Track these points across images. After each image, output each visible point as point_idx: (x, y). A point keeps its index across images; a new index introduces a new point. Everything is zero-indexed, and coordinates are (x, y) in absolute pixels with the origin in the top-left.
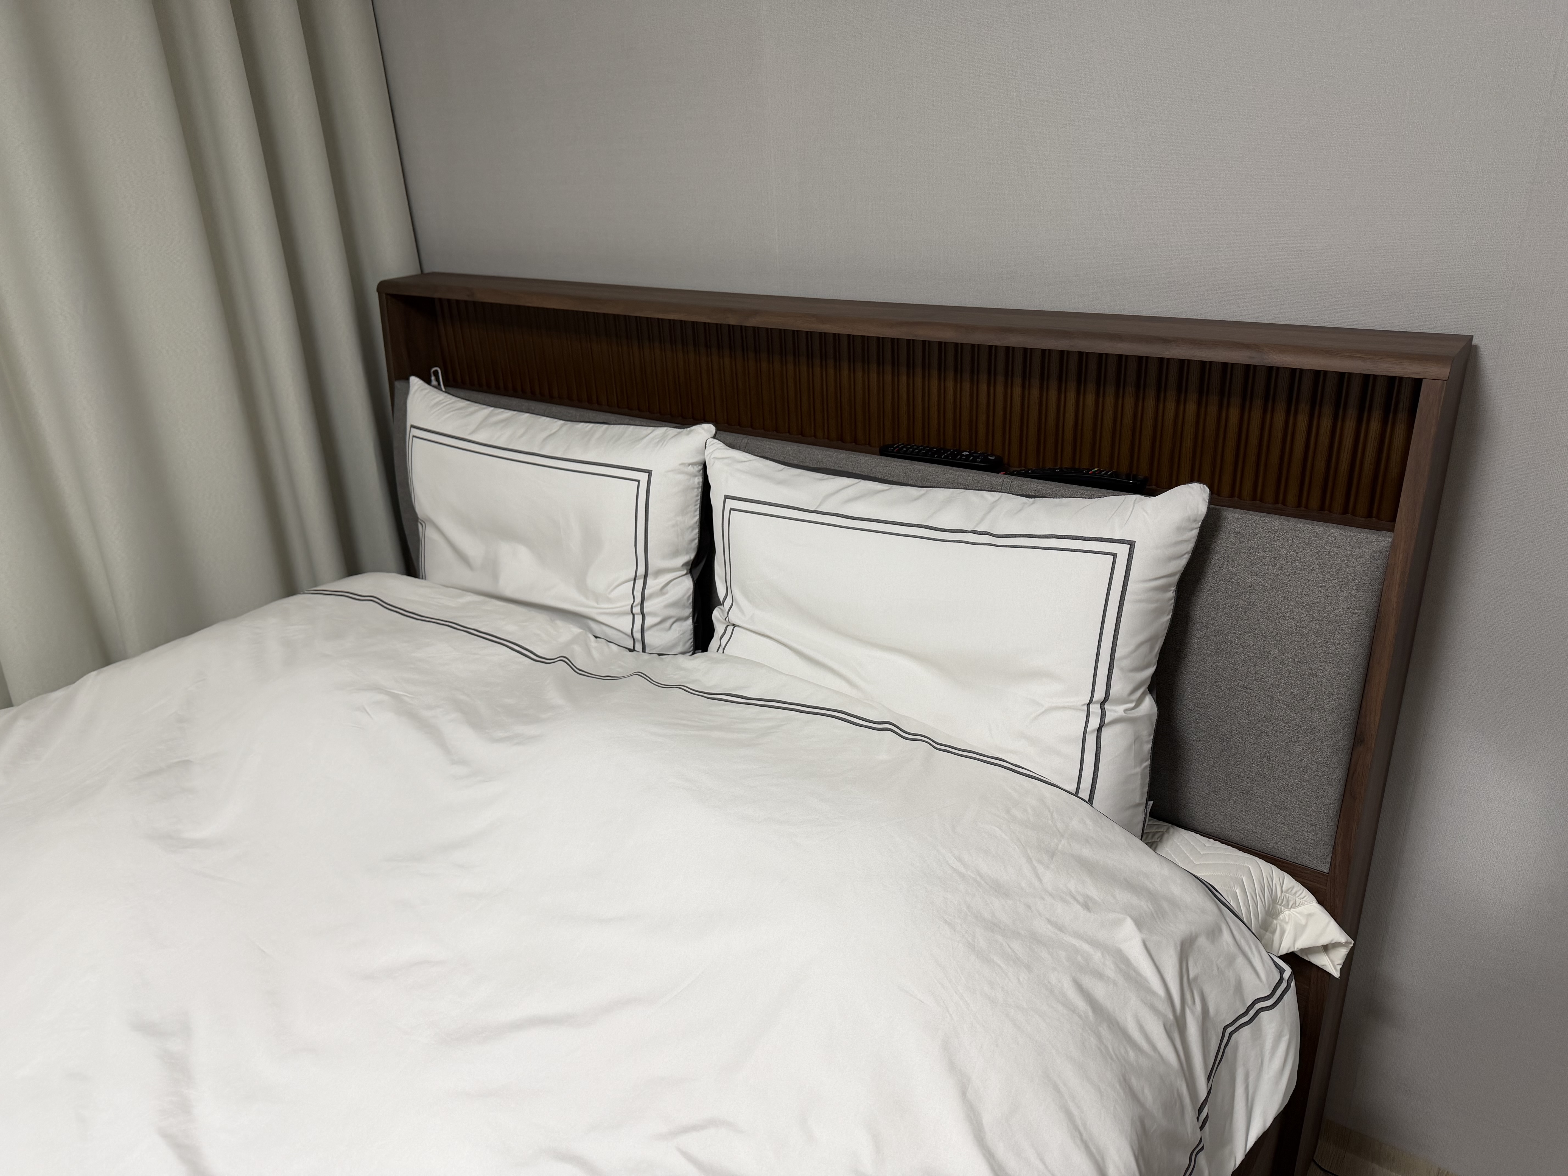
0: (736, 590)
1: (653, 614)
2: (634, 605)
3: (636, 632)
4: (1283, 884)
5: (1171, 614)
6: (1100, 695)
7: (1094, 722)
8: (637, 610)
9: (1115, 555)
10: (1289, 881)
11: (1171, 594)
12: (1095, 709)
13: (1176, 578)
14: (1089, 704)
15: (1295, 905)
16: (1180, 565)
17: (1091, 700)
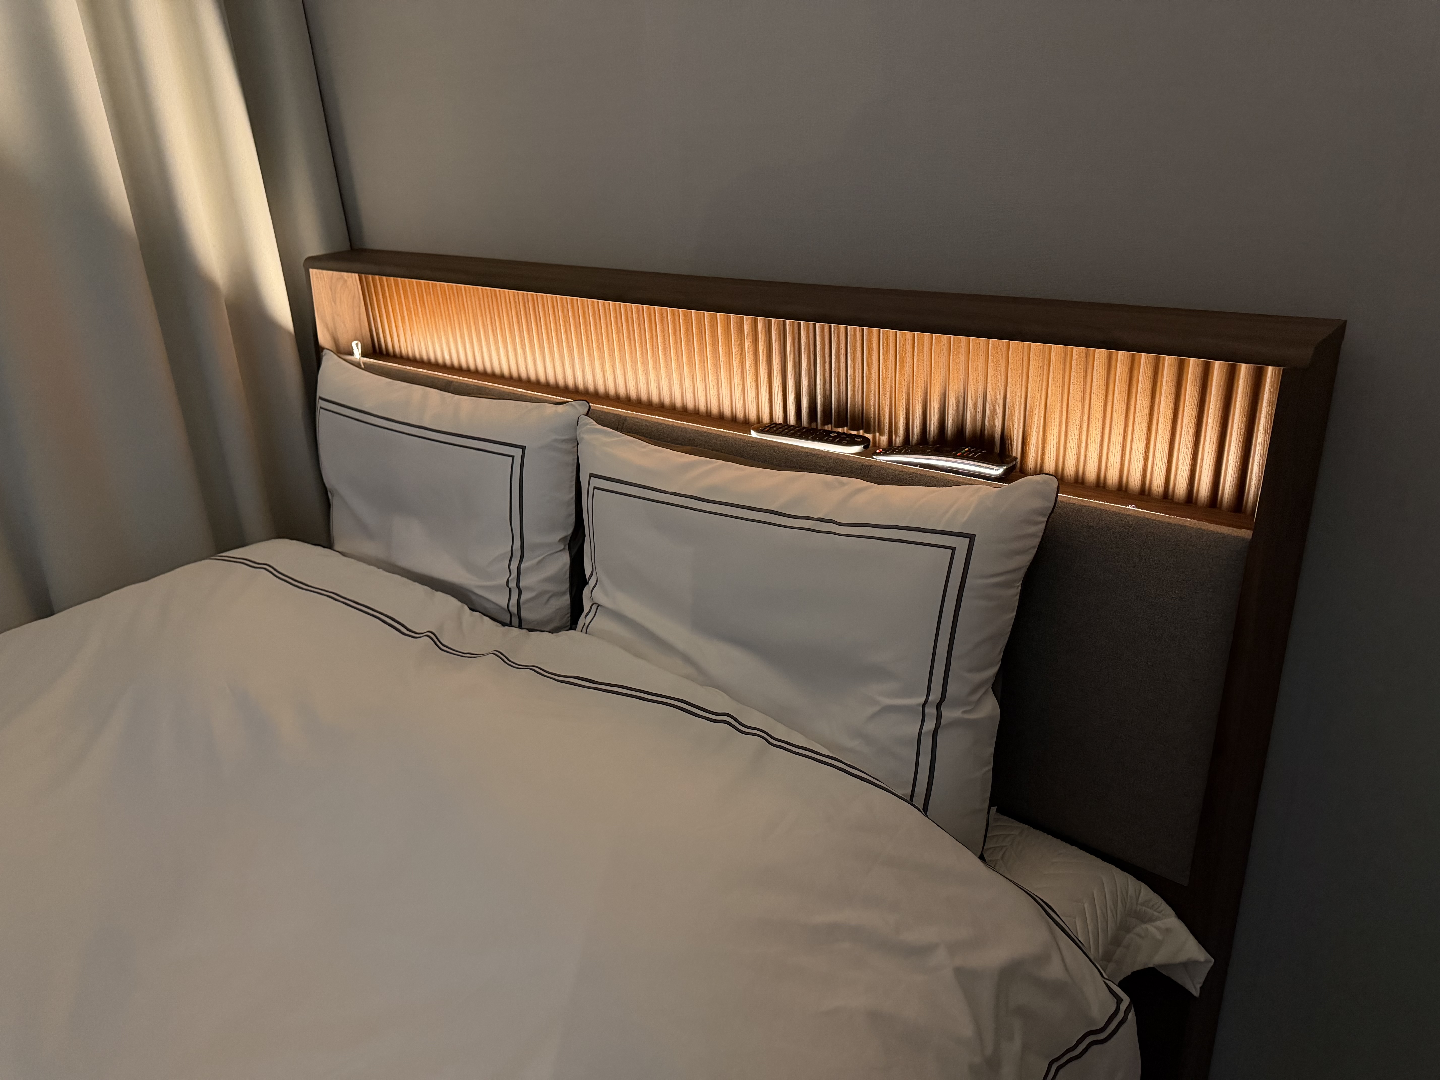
0: (598, 568)
1: (529, 589)
2: (510, 579)
3: (512, 606)
4: (1139, 894)
5: (1016, 611)
6: (935, 695)
7: (930, 725)
8: (513, 584)
9: (953, 549)
10: (1146, 893)
11: (1015, 591)
12: (931, 711)
13: (1021, 574)
14: (924, 706)
15: (1151, 920)
16: (1025, 560)
17: (926, 701)
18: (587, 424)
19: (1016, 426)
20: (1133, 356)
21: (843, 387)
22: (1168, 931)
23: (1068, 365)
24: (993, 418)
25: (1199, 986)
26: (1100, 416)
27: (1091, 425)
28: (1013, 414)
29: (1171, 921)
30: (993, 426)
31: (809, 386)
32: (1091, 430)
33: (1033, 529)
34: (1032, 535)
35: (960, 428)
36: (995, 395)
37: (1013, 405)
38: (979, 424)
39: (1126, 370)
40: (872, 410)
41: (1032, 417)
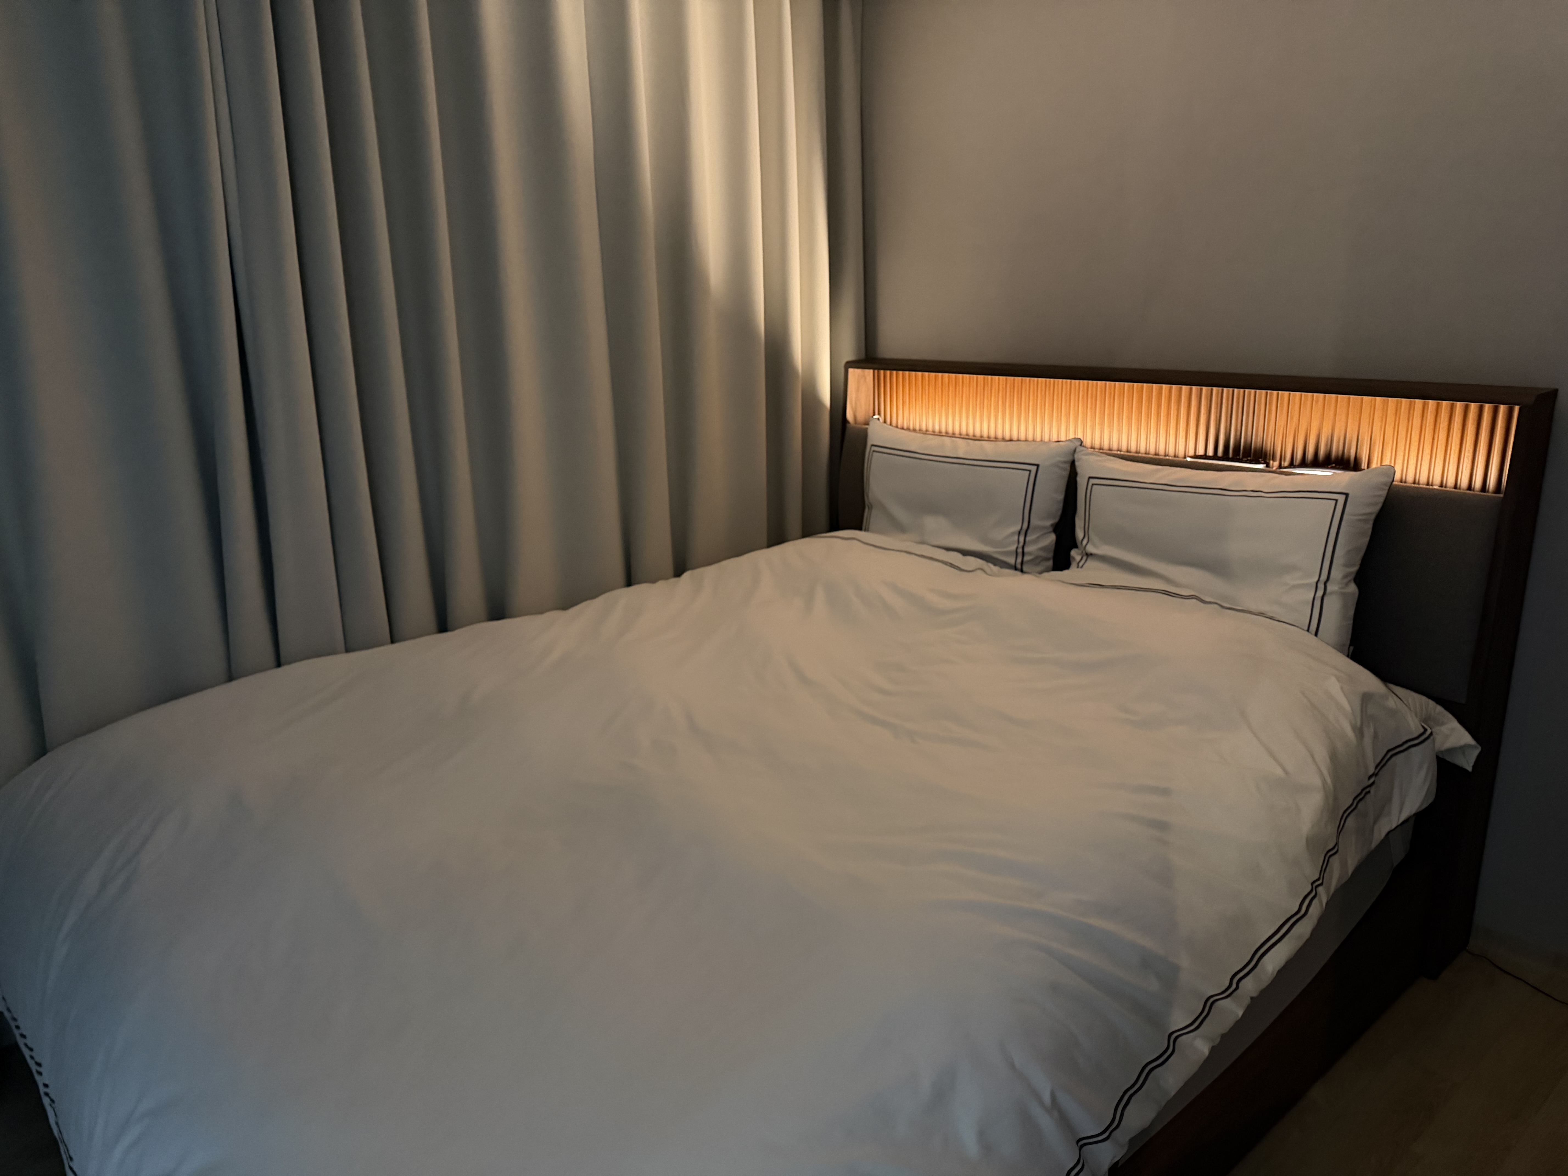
1: (1030, 553)
2: (1018, 549)
3: (1018, 561)
6: (1324, 577)
7: (1320, 593)
8: (1020, 550)
9: (1336, 501)
12: (1321, 586)
13: (1373, 517)
14: (1317, 583)
15: (1443, 724)
16: (1376, 509)
17: (1318, 581)
18: (1082, 451)
19: (1364, 452)
20: (1438, 404)
21: (1249, 433)
22: (1453, 730)
23: (1398, 415)
24: (1350, 448)
25: (1472, 764)
26: (1417, 444)
27: (1411, 449)
28: (1363, 443)
29: (1454, 724)
30: (1349, 452)
31: (1225, 434)
32: (1411, 452)
33: (1380, 493)
34: (1379, 496)
35: (1328, 455)
36: (1352, 435)
37: (1363, 439)
38: (1340, 452)
39: (1433, 417)
40: (1268, 446)
41: (1374, 446)
